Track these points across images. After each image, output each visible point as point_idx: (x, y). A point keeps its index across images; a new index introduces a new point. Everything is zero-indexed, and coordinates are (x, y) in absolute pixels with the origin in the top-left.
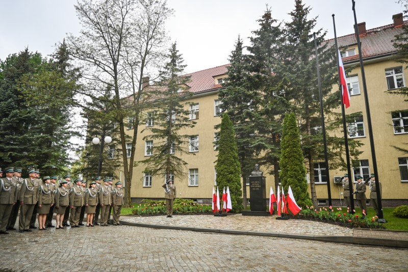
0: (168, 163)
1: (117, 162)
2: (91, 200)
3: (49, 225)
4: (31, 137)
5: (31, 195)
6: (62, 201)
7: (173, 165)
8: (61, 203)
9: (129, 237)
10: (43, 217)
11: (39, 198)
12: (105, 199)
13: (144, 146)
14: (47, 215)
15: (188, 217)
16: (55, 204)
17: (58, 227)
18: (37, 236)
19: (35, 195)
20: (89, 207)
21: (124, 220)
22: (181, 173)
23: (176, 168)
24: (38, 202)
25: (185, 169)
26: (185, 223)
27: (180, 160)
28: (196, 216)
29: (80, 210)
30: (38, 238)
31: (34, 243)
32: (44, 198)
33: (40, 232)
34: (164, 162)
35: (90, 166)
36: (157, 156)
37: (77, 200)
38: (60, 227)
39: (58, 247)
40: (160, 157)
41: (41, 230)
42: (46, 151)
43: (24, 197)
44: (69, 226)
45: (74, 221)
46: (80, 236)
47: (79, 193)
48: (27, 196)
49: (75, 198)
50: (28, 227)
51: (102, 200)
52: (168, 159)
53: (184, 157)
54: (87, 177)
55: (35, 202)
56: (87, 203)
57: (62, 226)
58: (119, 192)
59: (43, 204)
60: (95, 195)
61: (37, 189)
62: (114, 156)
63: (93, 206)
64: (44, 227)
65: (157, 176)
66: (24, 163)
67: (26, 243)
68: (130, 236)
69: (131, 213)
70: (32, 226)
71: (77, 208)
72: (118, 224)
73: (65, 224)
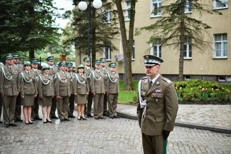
0: (183, 28)
1: (115, 28)
2: (79, 87)
3: (36, 118)
4: (9, 4)
5: (11, 85)
6: (45, 91)
7: (189, 31)
8: (45, 93)
9: (125, 139)
10: (28, 109)
11: (21, 88)
12: (97, 86)
13: (149, 4)
14: (32, 107)
15: (208, 107)
16: (38, 95)
17: (45, 121)
18: (22, 134)
19: (16, 86)
20: (78, 96)
21: (123, 112)
22: (200, 42)
23: (194, 35)
24: (20, 93)
25: (207, 36)
26: (202, 119)
27: (199, 22)
28: (220, 106)
29: (68, 100)
30: (24, 136)
31: (19, 144)
32: (26, 87)
33: (26, 127)
34: (177, 27)
35: (82, 36)
36: (166, 19)
37: (62, 88)
38: (47, 121)
39: (43, 151)
40: (170, 20)
41: (27, 124)
42: (28, 20)
43: (4, 88)
44: (57, 118)
45: (62, 113)
46: (69, 136)
47: (65, 80)
48: (7, 87)
49: (60, 87)
50: (14, 121)
51: (93, 87)
52: (182, 23)
53: (205, 18)
54: (79, 48)
55: (16, 93)
56: (75, 91)
57: (50, 120)
58: (112, 77)
59: (26, 95)
60: (84, 82)
61: (18, 78)
62: (110, 20)
63: (83, 95)
64: (31, 122)
65: (167, 47)
66: (6, 36)
67: (11, 143)
68: (127, 137)
69: (132, 100)
70: (18, 120)
71: (64, 98)
72: (115, 117)
73: (53, 117)
